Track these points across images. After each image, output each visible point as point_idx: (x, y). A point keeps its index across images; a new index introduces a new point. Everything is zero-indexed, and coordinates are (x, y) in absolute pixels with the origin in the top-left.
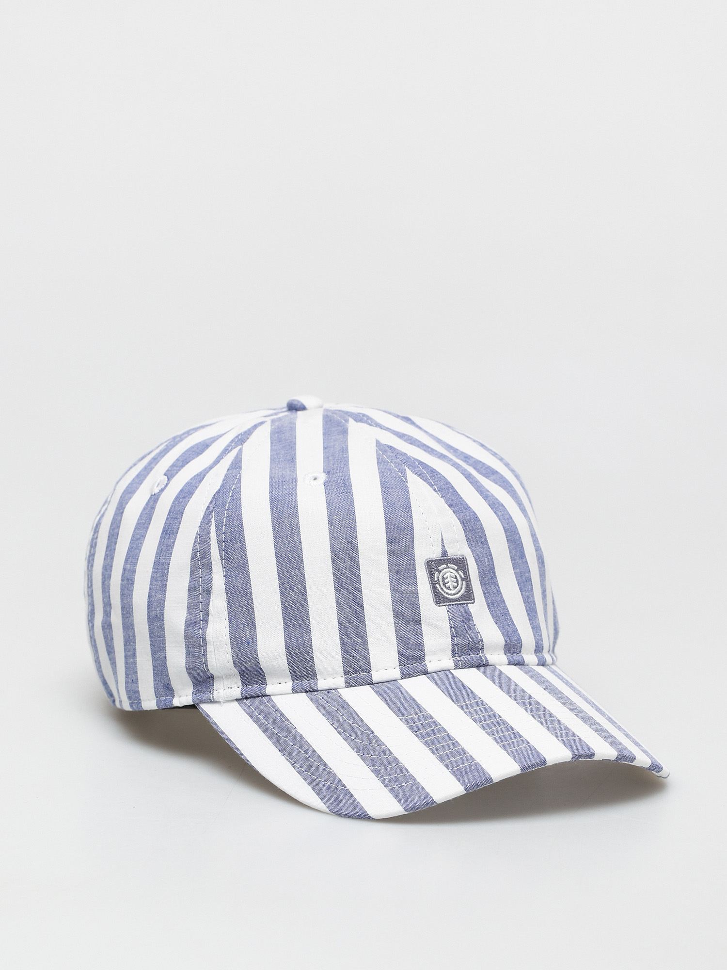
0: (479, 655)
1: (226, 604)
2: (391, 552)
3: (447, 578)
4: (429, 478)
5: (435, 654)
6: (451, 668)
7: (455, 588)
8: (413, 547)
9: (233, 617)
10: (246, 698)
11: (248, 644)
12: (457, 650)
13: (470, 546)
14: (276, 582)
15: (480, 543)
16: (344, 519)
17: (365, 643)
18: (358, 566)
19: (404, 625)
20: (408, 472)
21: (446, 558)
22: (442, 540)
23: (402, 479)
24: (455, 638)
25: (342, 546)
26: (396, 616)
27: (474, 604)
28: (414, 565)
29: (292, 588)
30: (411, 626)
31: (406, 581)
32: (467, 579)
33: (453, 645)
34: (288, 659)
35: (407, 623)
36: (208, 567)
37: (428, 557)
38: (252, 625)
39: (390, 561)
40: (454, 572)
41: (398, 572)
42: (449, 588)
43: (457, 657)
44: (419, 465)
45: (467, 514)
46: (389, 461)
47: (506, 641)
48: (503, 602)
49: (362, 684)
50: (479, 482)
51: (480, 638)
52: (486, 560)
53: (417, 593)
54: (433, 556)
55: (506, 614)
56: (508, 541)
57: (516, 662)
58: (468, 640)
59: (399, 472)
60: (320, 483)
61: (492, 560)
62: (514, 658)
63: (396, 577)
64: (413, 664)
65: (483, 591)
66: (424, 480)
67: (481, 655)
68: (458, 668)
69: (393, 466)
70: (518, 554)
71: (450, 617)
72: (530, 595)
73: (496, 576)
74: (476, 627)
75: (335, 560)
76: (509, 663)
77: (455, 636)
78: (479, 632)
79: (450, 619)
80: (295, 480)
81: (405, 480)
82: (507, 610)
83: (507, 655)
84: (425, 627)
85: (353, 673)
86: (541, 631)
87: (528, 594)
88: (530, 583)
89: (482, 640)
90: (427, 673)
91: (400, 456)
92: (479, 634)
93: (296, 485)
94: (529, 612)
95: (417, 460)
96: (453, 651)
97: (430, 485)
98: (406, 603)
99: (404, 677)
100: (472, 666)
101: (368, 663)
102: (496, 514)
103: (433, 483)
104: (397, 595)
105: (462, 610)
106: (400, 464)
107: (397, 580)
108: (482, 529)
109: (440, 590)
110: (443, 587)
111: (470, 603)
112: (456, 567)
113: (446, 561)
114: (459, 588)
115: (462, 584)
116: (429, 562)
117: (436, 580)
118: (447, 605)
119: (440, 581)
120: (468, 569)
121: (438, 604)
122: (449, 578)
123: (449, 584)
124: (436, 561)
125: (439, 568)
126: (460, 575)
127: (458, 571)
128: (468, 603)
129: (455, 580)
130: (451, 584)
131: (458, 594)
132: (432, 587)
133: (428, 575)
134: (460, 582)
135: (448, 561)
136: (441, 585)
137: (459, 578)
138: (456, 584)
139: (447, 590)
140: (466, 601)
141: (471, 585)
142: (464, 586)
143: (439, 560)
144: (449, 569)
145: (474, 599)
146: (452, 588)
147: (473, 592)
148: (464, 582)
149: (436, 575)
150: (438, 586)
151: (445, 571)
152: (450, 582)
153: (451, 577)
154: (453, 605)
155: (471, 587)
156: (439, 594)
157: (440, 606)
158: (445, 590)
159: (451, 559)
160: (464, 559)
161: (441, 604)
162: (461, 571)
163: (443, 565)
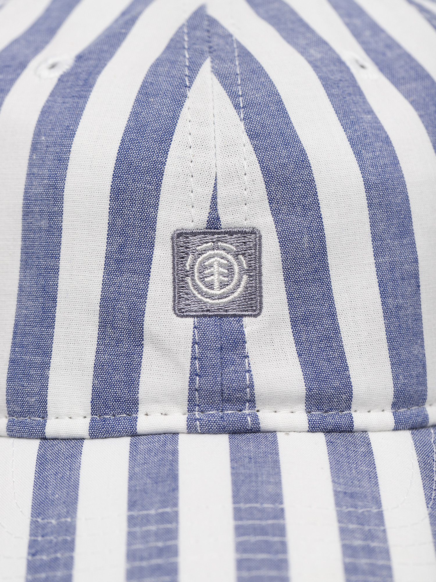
0: (244, 412)
3: (211, 266)
4: (239, 82)
5: (157, 402)
6: (179, 430)
7: (223, 285)
8: (156, 206)
12: (197, 399)
13: (275, 213)
15: (299, 209)
16: (55, 144)
17: (46, 366)
18: (60, 229)
19: (113, 343)
20: (207, 66)
22: (214, 198)
23: (184, 80)
24: (198, 378)
25: (41, 190)
27: (259, 318)
28: (153, 237)
30: (125, 347)
31: (132, 266)
32: (254, 271)
33: (192, 390)
35: (119, 341)
37: (179, 227)
39: (111, 226)
40: (230, 257)
41: (122, 247)
42: (210, 286)
43: (196, 413)
44: (237, 58)
45: (284, 153)
46: (186, 47)
47: (309, 390)
48: (333, 315)
49: (30, 436)
50: (361, 93)
51: (248, 383)
52: (306, 239)
53: (146, 289)
54: (190, 226)
55: (329, 339)
56: (370, 205)
57: (330, 427)
58: (222, 385)
59: (186, 69)
60: (56, 74)
61: (322, 239)
62: (329, 419)
63: (118, 256)
64: (114, 415)
65: (289, 293)
66: (224, 86)
67: (247, 412)
68: (193, 433)
69: (187, 56)
70: (393, 230)
71: (197, 338)
72: (407, 303)
73: (325, 268)
74: (246, 360)
75: (27, 213)
76: (313, 428)
77: (197, 375)
78: (249, 371)
79: (194, 343)
80: (23, 66)
81: (188, 84)
82: (337, 330)
83: (310, 412)
84: (148, 351)
85: (21, 414)
86: (424, 366)
87: (401, 301)
88: (413, 281)
89: (251, 386)
90: (134, 434)
91: (215, 40)
92: (247, 374)
93: (18, 75)
94: (394, 335)
95: (241, 47)
96: (191, 400)
97: (233, 96)
98: (122, 306)
99: (94, 435)
100: (221, 430)
101: (43, 402)
102: (358, 154)
103: (240, 93)
104: (112, 289)
105: (225, 327)
106: (202, 53)
107: (118, 261)
108: (310, 183)
109: (192, 288)
110: (198, 282)
111: (248, 315)
112: (235, 249)
113: (216, 236)
114: (231, 286)
115: (240, 281)
116: (179, 235)
117: (188, 268)
118: (197, 316)
119: (196, 270)
120: (260, 253)
121: (180, 313)
122: (216, 266)
123: (212, 277)
124: (194, 234)
125: (198, 248)
126: (240, 264)
127: (237, 255)
128: (245, 316)
129: (226, 271)
130: (216, 279)
131: (226, 297)
132: (177, 281)
133: (174, 258)
134: (236, 277)
135: (219, 236)
136: (196, 278)
137: (236, 268)
138: (226, 279)
139: (205, 289)
140: (241, 311)
141: (260, 282)
142: (243, 284)
143: (200, 233)
144: (218, 251)
145: (261, 310)
146: (216, 285)
147: (261, 296)
148: (245, 277)
149: (189, 260)
150: (189, 280)
151: (210, 254)
152: (216, 276)
153: (221, 265)
154: (210, 316)
155: (261, 287)
156: (187, 294)
157: (182, 317)
158: (201, 289)
159: (226, 233)
160: (255, 233)
161: (185, 314)
162: (243, 254)
163: (207, 243)
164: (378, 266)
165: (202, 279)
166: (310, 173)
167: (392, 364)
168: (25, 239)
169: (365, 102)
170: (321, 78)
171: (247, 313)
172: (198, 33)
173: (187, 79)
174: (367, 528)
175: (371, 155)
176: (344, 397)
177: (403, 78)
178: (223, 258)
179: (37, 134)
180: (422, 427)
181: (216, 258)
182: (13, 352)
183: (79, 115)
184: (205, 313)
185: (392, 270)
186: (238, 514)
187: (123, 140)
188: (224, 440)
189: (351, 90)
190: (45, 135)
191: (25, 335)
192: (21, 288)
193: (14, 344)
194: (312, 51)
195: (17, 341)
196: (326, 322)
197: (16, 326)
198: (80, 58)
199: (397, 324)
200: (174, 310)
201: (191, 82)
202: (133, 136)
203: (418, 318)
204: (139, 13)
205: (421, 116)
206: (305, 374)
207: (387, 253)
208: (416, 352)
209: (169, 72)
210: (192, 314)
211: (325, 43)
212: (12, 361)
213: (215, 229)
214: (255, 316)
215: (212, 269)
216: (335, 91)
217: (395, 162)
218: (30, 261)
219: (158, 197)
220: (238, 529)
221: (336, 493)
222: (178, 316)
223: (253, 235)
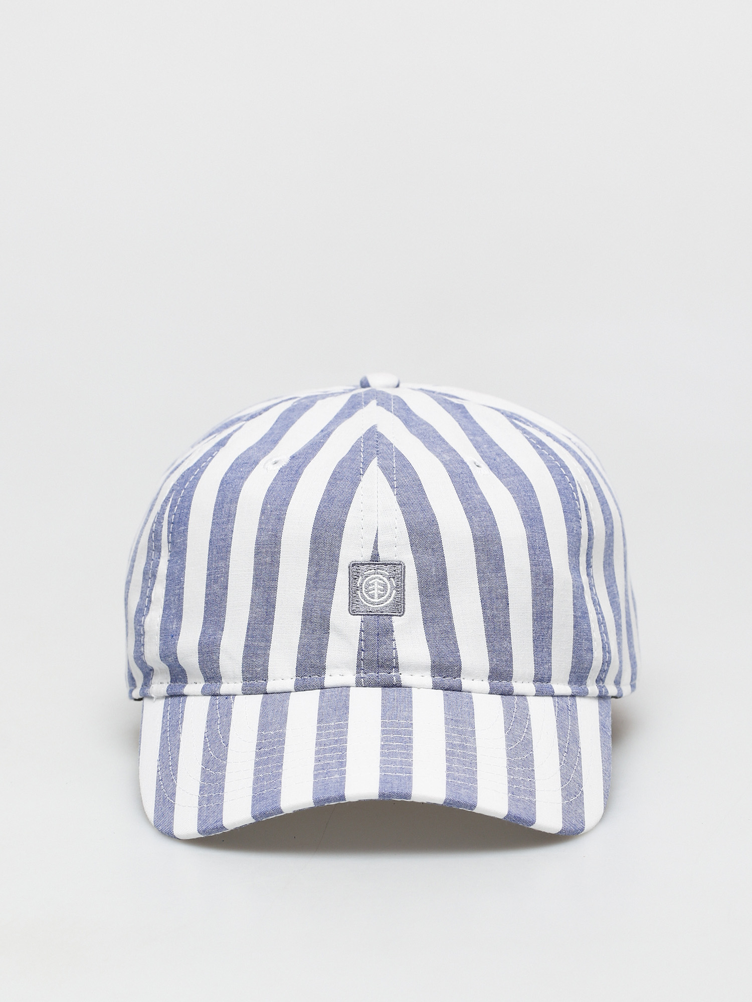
0: (391, 674)
1: (164, 591)
2: (314, 550)
3: (373, 584)
4: (395, 472)
5: (337, 667)
6: (350, 685)
7: (380, 596)
8: (339, 547)
9: (167, 607)
10: (171, 696)
11: (173, 636)
12: (362, 665)
13: (414, 552)
14: (205, 572)
15: (430, 550)
16: (276, 509)
17: (268, 647)
19: (311, 632)
20: (374, 464)
21: (376, 562)
22: (376, 542)
23: (359, 471)
24: (363, 653)
25: (266, 538)
26: (304, 621)
27: (402, 617)
28: (337, 567)
29: (216, 582)
30: (317, 634)
31: (323, 584)
32: (401, 588)
33: (359, 660)
34: (199, 657)
35: (314, 631)
36: (158, 549)
37: (354, 560)
38: (180, 618)
39: (311, 560)
40: (385, 579)
41: (317, 573)
42: (372, 597)
43: (362, 674)
44: (394, 458)
45: (421, 516)
46: (362, 451)
47: (433, 662)
48: (450, 618)
49: (257, 693)
50: (475, 482)
51: (394, 655)
52: (434, 569)
53: (332, 598)
54: (360, 559)
55: (448, 632)
56: (476, 551)
57: (446, 687)
58: (378, 656)
59: (361, 464)
60: (278, 468)
61: (444, 570)
62: (446, 682)
63: (315, 578)
64: (310, 677)
65: (422, 603)
66: (385, 474)
67: (393, 674)
68: (359, 687)
69: (362, 456)
70: (491, 567)
71: (363, 628)
72: (500, 614)
73: (446, 589)
74: (394, 642)
75: (257, 553)
76: (436, 687)
77: (363, 650)
78: (395, 649)
79: (361, 631)
80: (256, 463)
81: (362, 473)
82: (453, 628)
83: (434, 677)
84: (332, 637)
85: (252, 679)
86: (511, 656)
87: (496, 613)
88: (504, 600)
89: (397, 658)
90: (323, 688)
91: (381, 446)
92: (394, 651)
93: (253, 469)
94: (490, 633)
95: (398, 452)
96: (358, 666)
97: (390, 480)
98: (317, 608)
99: (297, 690)
100: (376, 685)
101: (266, 670)
102: (470, 519)
103: (395, 479)
104: (310, 599)
105: (381, 621)
106: (372, 454)
107: (314, 582)
108: (438, 534)
109: (360, 597)
110: (364, 594)
111: (396, 615)
112: (388, 574)
113: (377, 566)
114: (385, 597)
115: (391, 594)
116: (353, 565)
117: (358, 586)
118: (364, 615)
119: (363, 587)
120: (404, 577)
121: (353, 613)
122: (376, 584)
123: (373, 591)
124: (363, 564)
125: (365, 573)
126: (391, 584)
127: (390, 578)
128: (394, 615)
129: (383, 588)
130: (376, 592)
131: (382, 603)
132: (351, 593)
133: (350, 579)
134: (389, 591)
135: (379, 566)
136: (363, 592)
137: (389, 586)
138: (382, 593)
139: (369, 598)
140: (392, 612)
141: (404, 595)
142: (393, 595)
143: (366, 564)
144: (378, 575)
145: (404, 612)
146: (376, 596)
147: (404, 604)
148: (394, 592)
149: (359, 580)
150: (359, 592)
151: (373, 577)
152: (376, 590)
153: (379, 584)
154: (373, 615)
155: (404, 598)
156: (357, 601)
157: (354, 615)
158: (366, 598)
159: (382, 564)
160: (401, 565)
161: (356, 613)
162: (394, 578)
163: (371, 570)
164: (481, 589)
165: (367, 592)
166: (438, 528)
167: (489, 651)
168: (255, 570)
169: (477, 487)
170: (448, 471)
171: (395, 614)
172: (370, 442)
173: (361, 470)
174: (463, 737)
175: (478, 519)
176: (456, 668)
177: (506, 474)
178: (381, 579)
179: (265, 503)
180: (509, 695)
181: (376, 580)
182: (247, 640)
183: (292, 492)
184: (368, 613)
185: (490, 592)
186: (383, 724)
187: (320, 506)
188: (378, 691)
189: (468, 479)
190: (270, 504)
191: (254, 629)
192: (252, 601)
193: (247, 636)
194: (445, 456)
195: (249, 633)
196: (446, 622)
197: (249, 624)
198: (293, 457)
199: (493, 627)
200: (349, 611)
201: (364, 472)
202: (326, 504)
203: (507, 624)
204: (334, 430)
205: (514, 498)
206: (431, 653)
207: (487, 581)
208: (505, 646)
209: (350, 465)
210: (360, 613)
211: (455, 451)
212: (246, 646)
213: (376, 561)
214: (400, 616)
215: (374, 586)
216: (457, 479)
217: (494, 524)
218: (258, 583)
219: (340, 541)
220: (383, 731)
221: (446, 719)
222: (351, 614)
223: (401, 566)
